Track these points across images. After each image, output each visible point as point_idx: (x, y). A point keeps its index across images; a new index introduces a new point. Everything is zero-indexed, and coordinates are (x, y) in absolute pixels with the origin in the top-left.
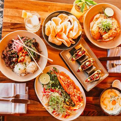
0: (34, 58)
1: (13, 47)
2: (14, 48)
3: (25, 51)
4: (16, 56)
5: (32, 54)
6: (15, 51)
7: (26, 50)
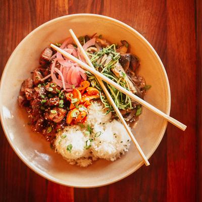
0: (121, 110)
1: (52, 72)
2: (57, 75)
3: (91, 86)
4: (62, 102)
5: (114, 99)
6: (58, 86)
7: (93, 84)
